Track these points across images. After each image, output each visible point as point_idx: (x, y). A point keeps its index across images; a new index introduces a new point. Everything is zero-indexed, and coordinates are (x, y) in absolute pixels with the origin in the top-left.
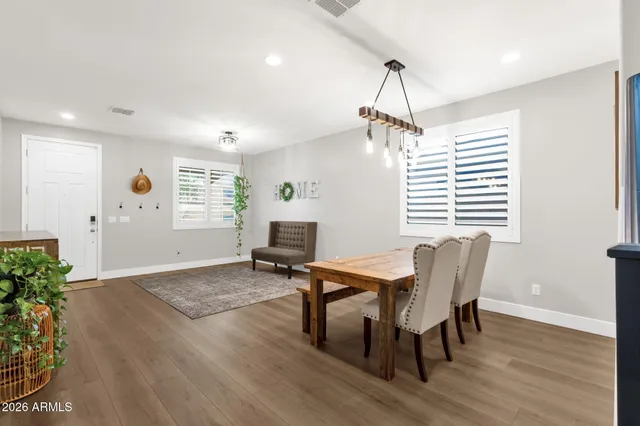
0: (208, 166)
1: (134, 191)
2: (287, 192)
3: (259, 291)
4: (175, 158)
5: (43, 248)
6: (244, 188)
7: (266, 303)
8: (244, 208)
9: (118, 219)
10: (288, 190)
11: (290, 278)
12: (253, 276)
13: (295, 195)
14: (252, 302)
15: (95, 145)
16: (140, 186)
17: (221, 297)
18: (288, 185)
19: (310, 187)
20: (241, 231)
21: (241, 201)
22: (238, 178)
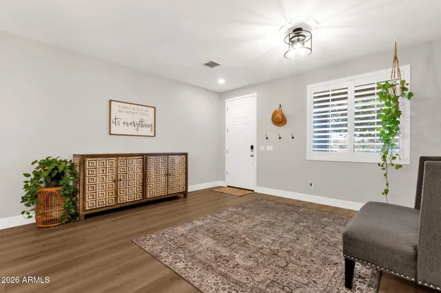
4: (309, 87)
9: (266, 148)
15: (254, 94)
16: (277, 120)
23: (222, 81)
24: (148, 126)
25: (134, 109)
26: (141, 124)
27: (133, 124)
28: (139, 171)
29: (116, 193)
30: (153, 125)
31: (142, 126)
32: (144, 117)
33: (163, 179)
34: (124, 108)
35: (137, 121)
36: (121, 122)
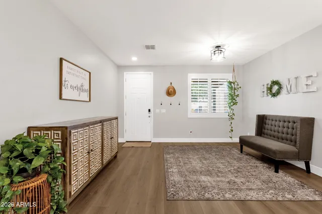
0: (209, 77)
1: (168, 95)
2: (275, 89)
3: (238, 180)
4: (189, 75)
5: (60, 132)
6: (235, 89)
7: (242, 202)
8: (235, 104)
9: (160, 111)
10: (276, 88)
11: (277, 171)
12: (239, 160)
13: (284, 91)
14: (228, 196)
15: (150, 73)
16: (171, 92)
17: (203, 178)
18: (275, 83)
19: (303, 81)
20: (232, 121)
21: (233, 99)
22: (230, 83)
23: (134, 59)
25: (77, 71)
26: (82, 88)
27: (77, 88)
34: (71, 69)
36: (69, 86)
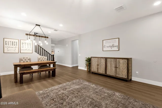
24: (116, 46)
25: (110, 41)
26: (113, 46)
27: (110, 46)
28: (104, 63)
29: (98, 69)
30: (118, 45)
31: (113, 47)
32: (114, 43)
33: (114, 69)
34: (107, 41)
35: (111, 45)
36: (106, 47)
